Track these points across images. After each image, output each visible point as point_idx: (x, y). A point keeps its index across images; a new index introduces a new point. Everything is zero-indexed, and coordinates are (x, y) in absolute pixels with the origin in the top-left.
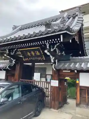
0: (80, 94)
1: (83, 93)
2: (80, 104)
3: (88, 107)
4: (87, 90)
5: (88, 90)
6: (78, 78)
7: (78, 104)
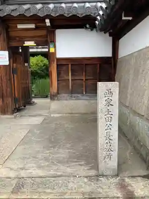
0: (59, 74)
1: (62, 72)
2: (58, 93)
3: (71, 97)
4: (70, 66)
5: (72, 65)
6: (53, 41)
7: (53, 96)
